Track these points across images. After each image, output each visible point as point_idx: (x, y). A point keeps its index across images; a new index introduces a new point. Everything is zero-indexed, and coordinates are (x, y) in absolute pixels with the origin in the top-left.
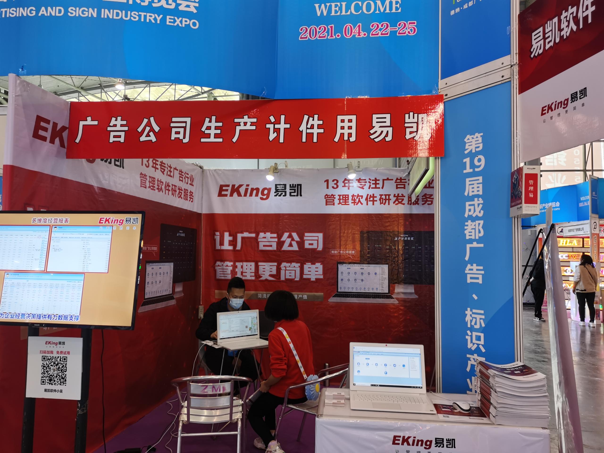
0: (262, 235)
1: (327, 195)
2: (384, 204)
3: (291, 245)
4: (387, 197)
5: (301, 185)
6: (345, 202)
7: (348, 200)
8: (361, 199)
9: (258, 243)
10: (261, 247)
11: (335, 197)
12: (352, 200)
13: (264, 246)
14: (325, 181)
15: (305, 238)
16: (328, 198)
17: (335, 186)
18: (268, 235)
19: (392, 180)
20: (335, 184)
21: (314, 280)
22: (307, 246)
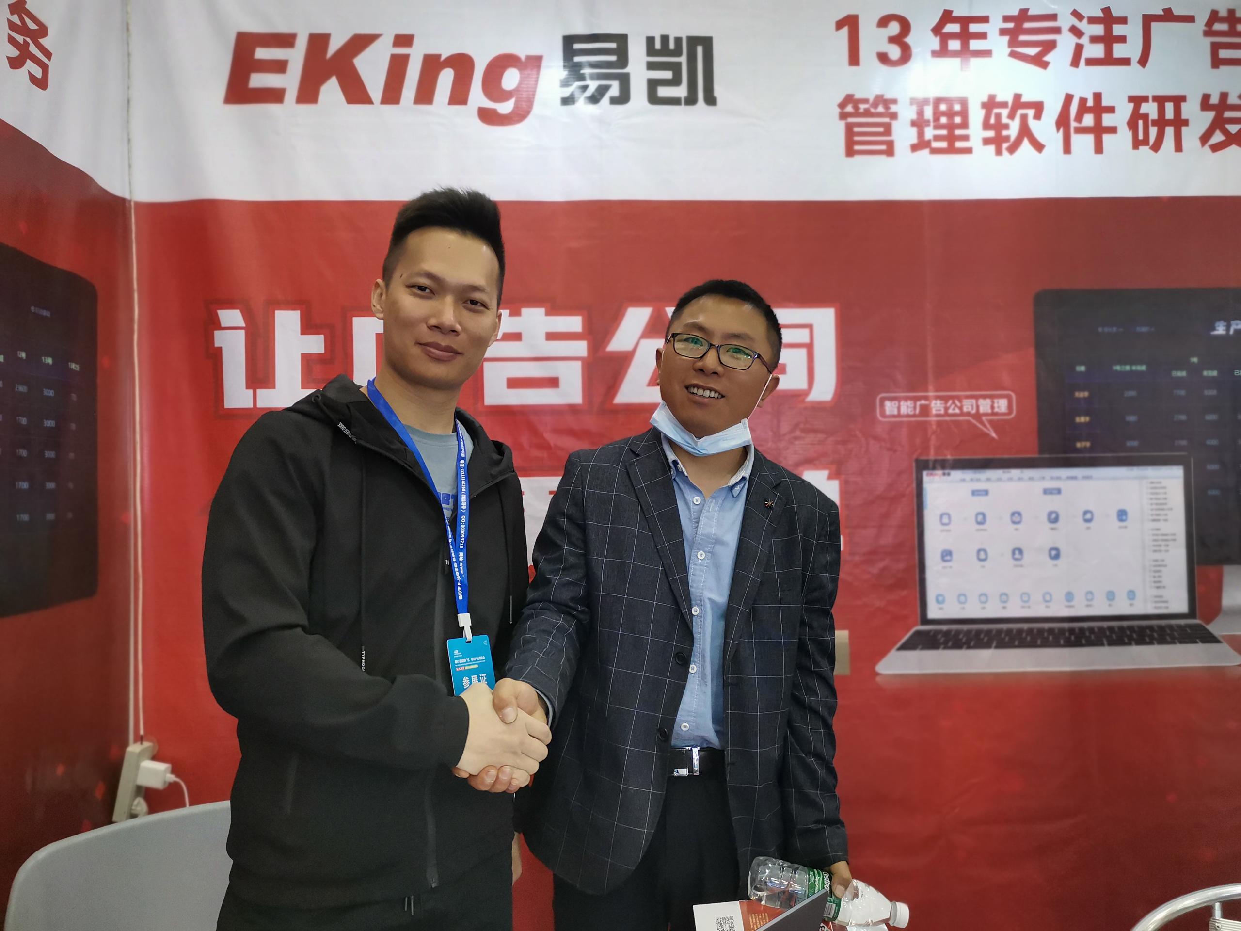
1: (849, 99)
2: (1156, 147)
4: (1169, 107)
5: (707, 43)
6: (951, 139)
7: (965, 125)
8: (1033, 124)
11: (893, 108)
12: (986, 126)
14: (840, 25)
16: (857, 114)
17: (894, 52)
19: (1190, 19)
20: (892, 40)
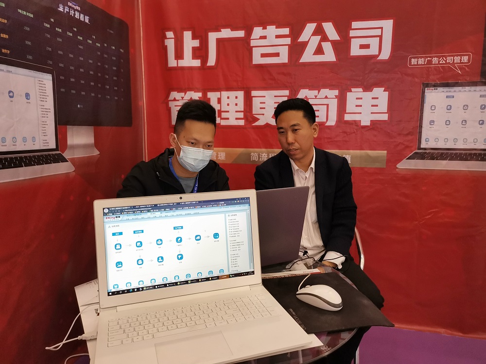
0: (258, 31)
3: (319, 51)
9: (250, 50)
10: (257, 59)
13: (263, 55)
15: (352, 33)
18: (272, 30)
21: (368, 124)
22: (355, 50)
